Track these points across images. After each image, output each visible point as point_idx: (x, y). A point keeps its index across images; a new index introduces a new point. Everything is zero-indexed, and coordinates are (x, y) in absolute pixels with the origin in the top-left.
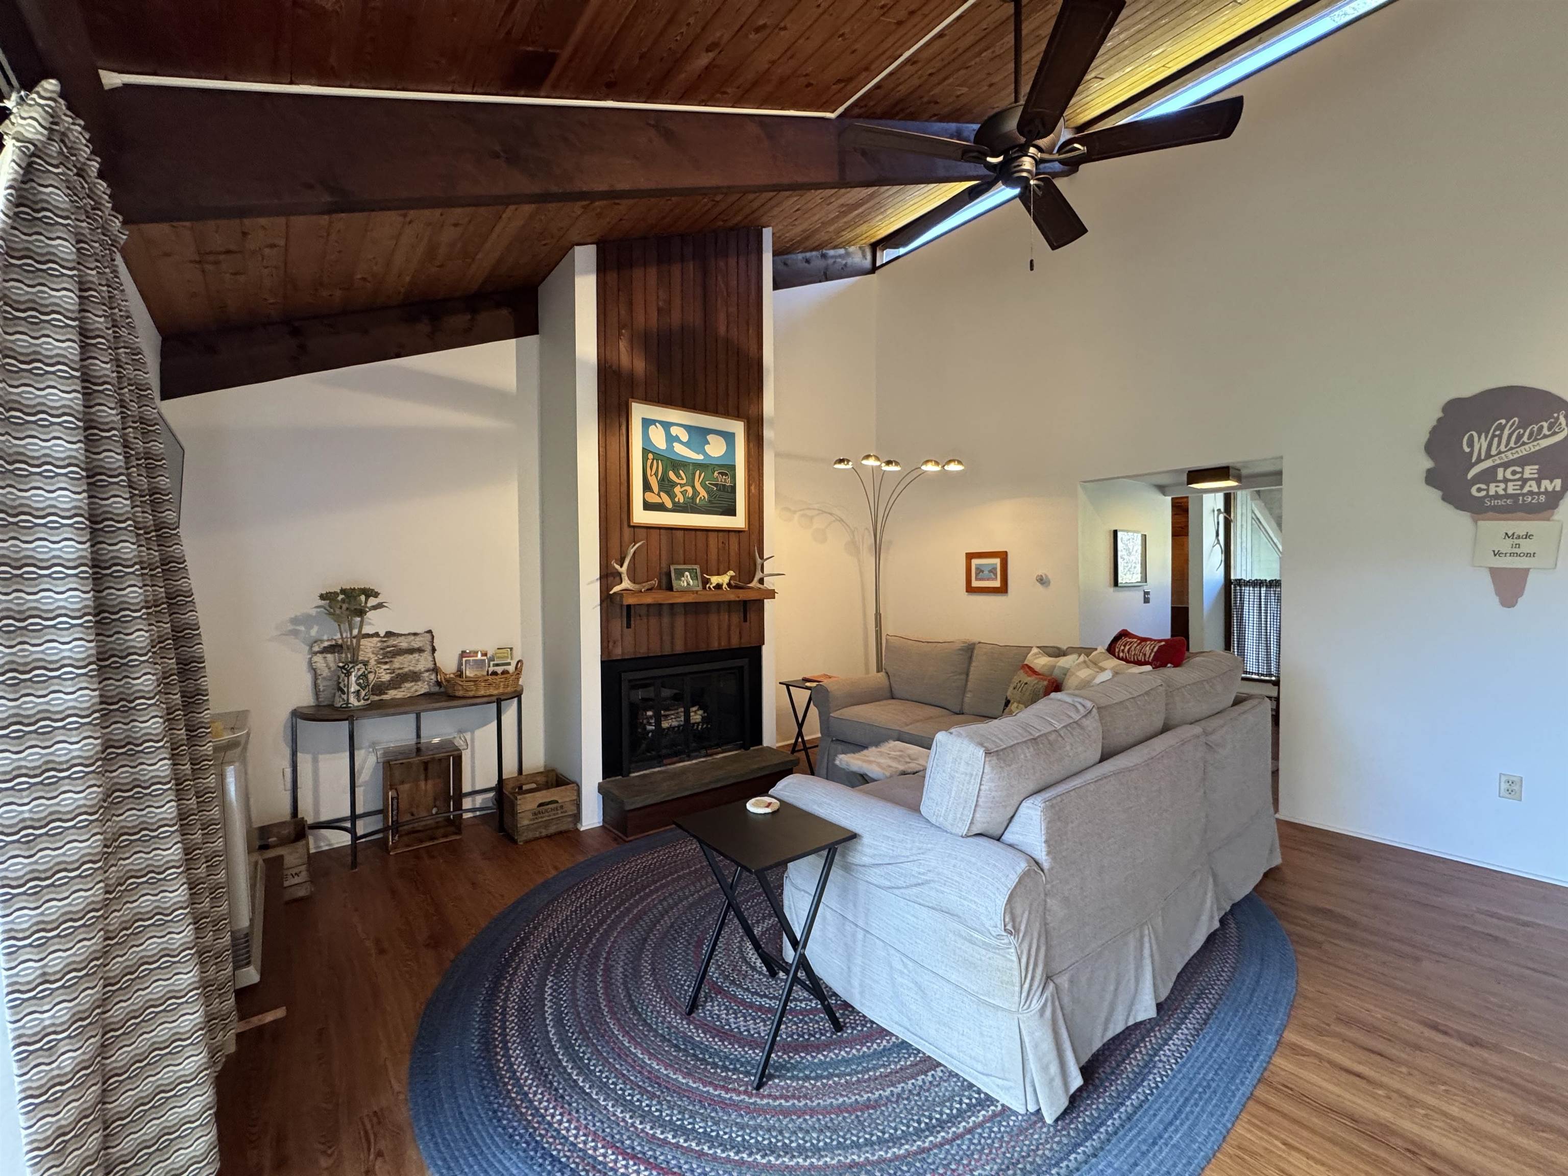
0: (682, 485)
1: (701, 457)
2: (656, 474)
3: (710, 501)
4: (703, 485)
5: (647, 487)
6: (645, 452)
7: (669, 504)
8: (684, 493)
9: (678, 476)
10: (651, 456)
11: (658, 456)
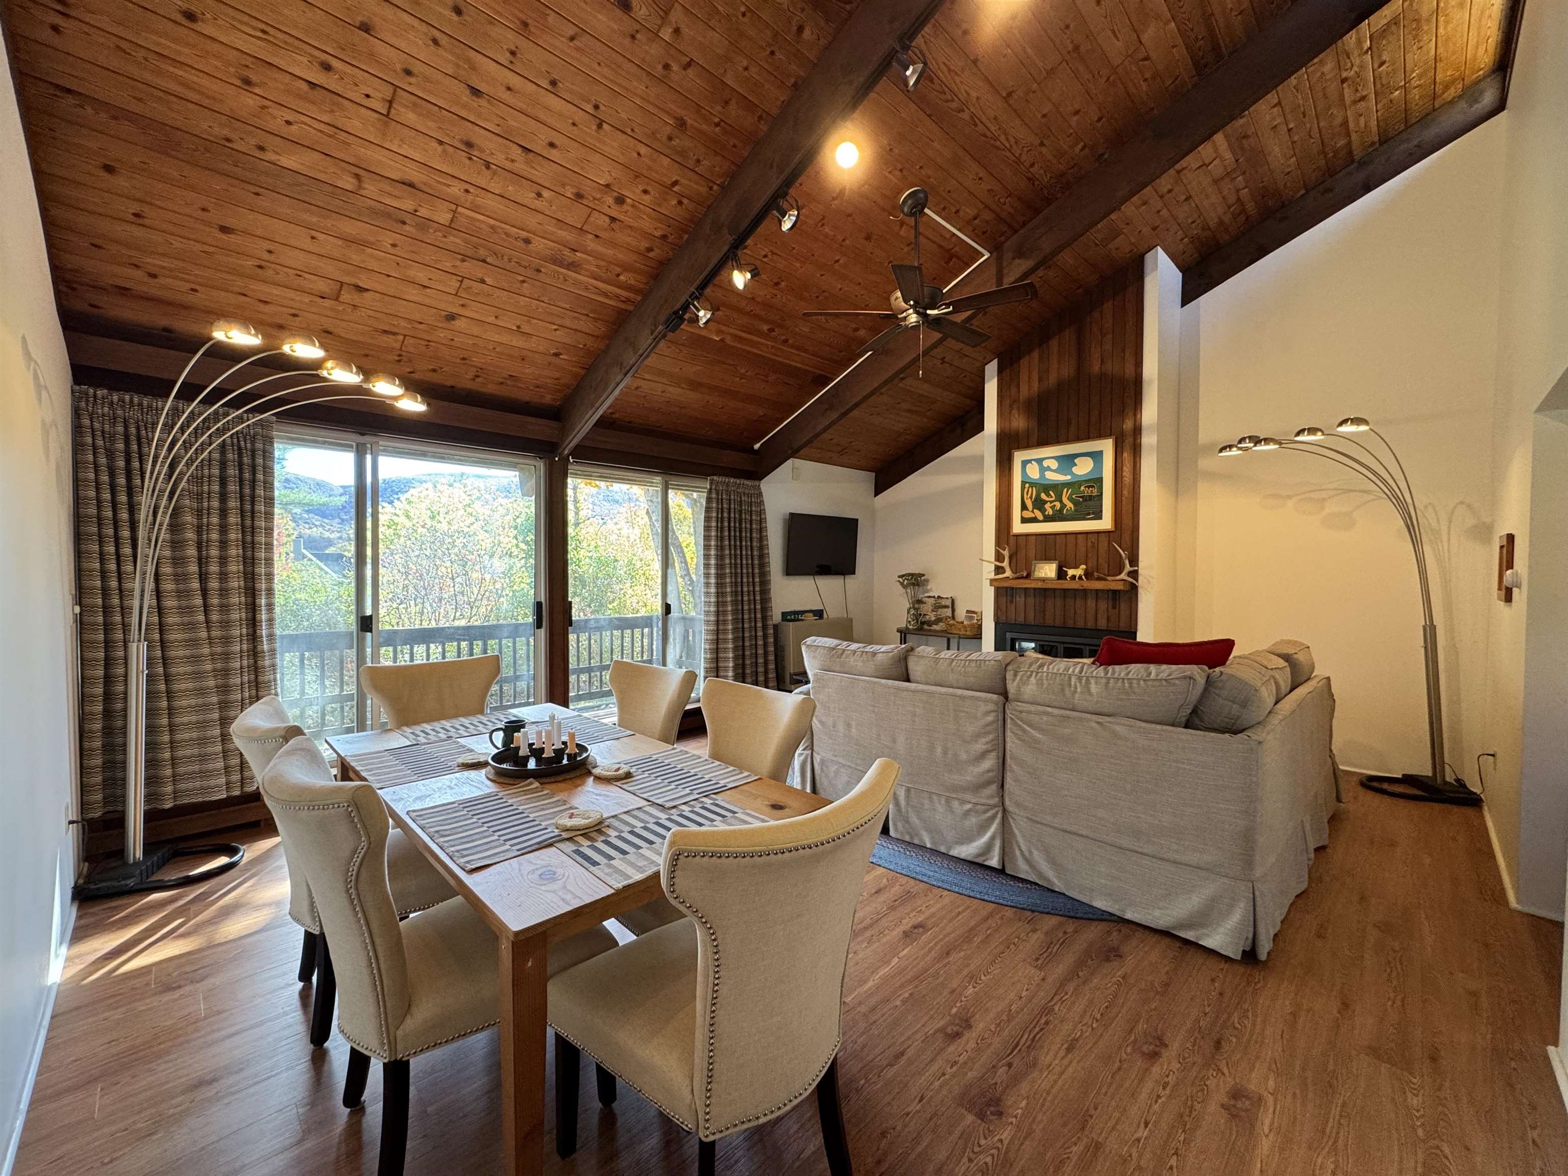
0: (1051, 502)
1: (1069, 477)
2: (1031, 498)
3: (1076, 511)
4: (1070, 499)
5: (1024, 507)
6: (1023, 483)
7: (1040, 517)
8: (1053, 507)
9: (1048, 495)
10: (1027, 485)
11: (1033, 484)
